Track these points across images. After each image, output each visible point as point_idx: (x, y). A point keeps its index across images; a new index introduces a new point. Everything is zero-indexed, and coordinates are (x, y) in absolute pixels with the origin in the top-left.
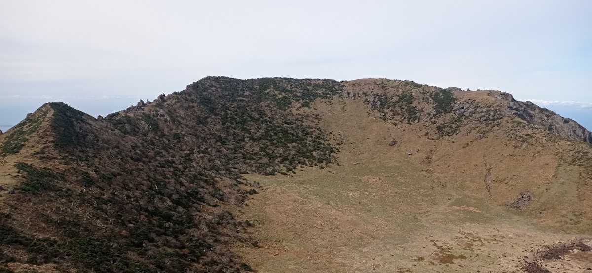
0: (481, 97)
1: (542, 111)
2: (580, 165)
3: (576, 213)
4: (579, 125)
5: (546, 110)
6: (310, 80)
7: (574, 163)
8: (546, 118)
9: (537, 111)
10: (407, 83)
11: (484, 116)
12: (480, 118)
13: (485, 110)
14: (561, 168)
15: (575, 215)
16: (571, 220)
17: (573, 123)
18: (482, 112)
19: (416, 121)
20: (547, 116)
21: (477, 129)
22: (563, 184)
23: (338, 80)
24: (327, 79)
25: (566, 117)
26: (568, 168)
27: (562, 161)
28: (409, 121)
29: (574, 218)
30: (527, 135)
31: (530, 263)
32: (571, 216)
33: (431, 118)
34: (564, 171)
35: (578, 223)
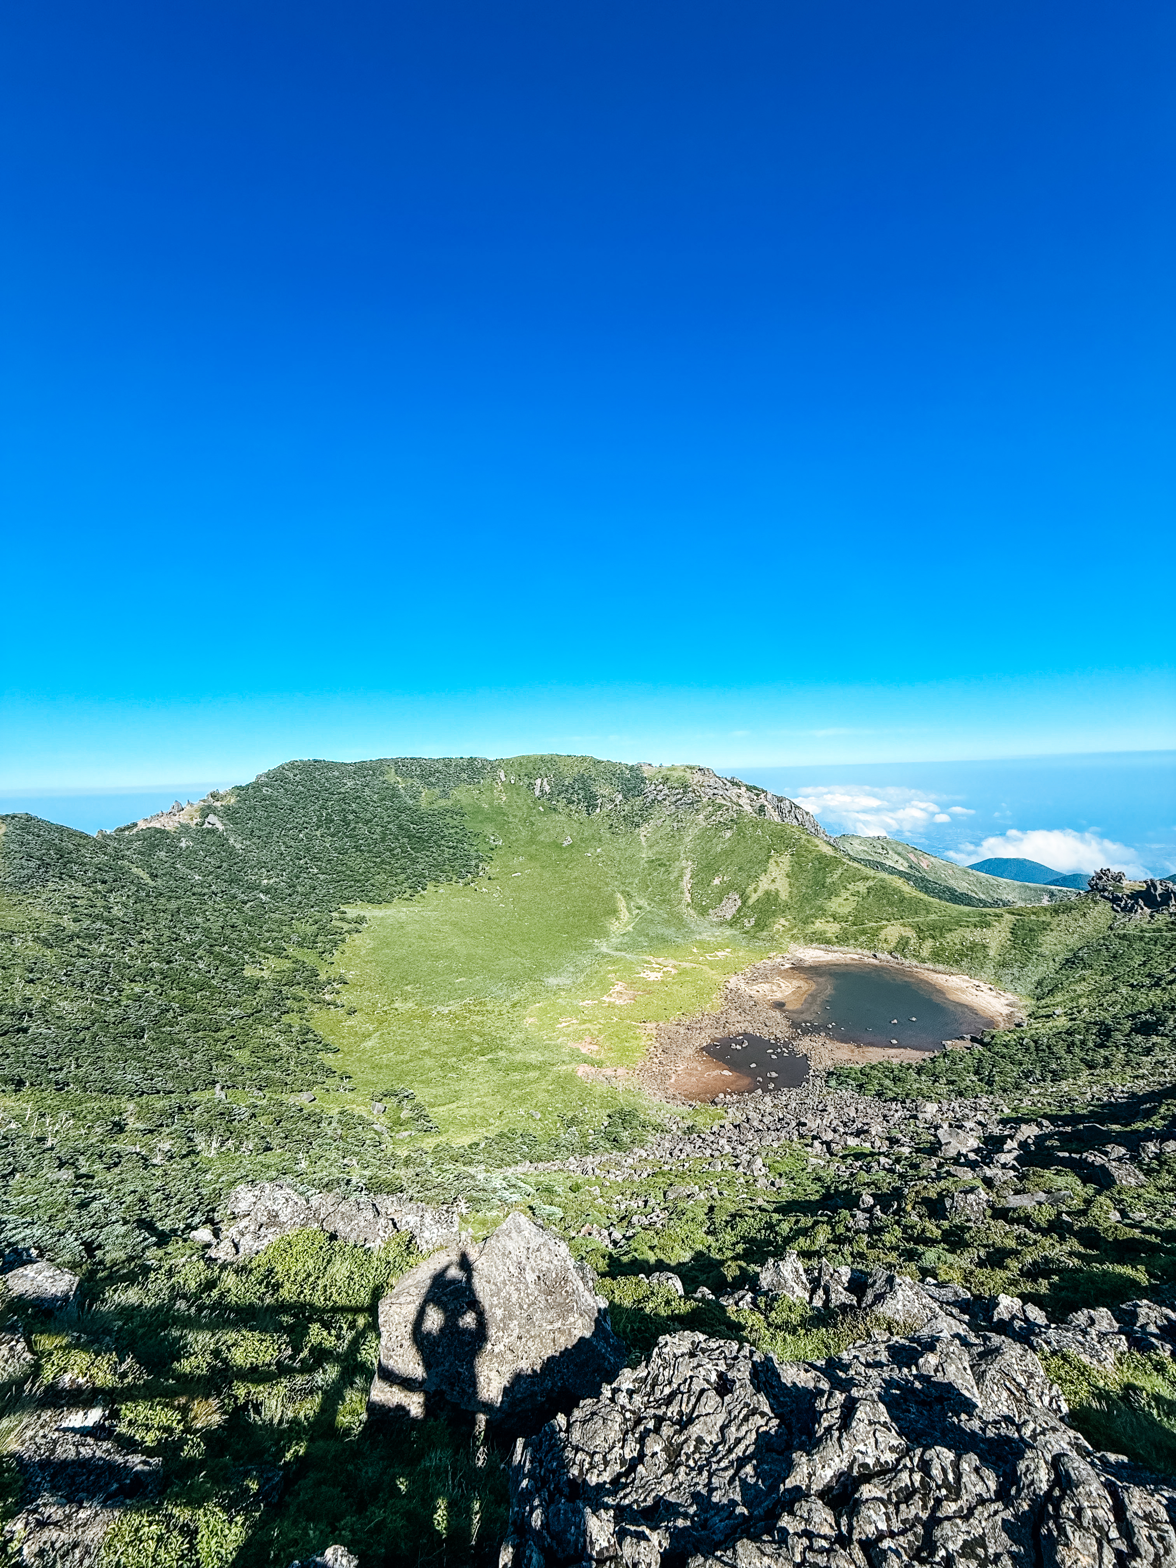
0: (676, 774)
1: (749, 789)
2: (792, 855)
3: (789, 917)
5: (755, 788)
6: (450, 760)
7: (786, 853)
8: (755, 798)
9: (744, 789)
10: (584, 759)
11: (681, 799)
12: (676, 802)
13: (681, 791)
14: (771, 861)
15: (788, 920)
16: (783, 926)
17: (789, 802)
18: (678, 794)
19: (598, 810)
20: (757, 795)
21: (673, 817)
22: (773, 881)
23: (491, 758)
24: (474, 756)
25: (781, 796)
26: (779, 860)
27: (773, 852)
28: (588, 810)
29: (787, 924)
30: (732, 820)
32: (783, 921)
33: (616, 805)
34: (775, 864)
35: (790, 930)
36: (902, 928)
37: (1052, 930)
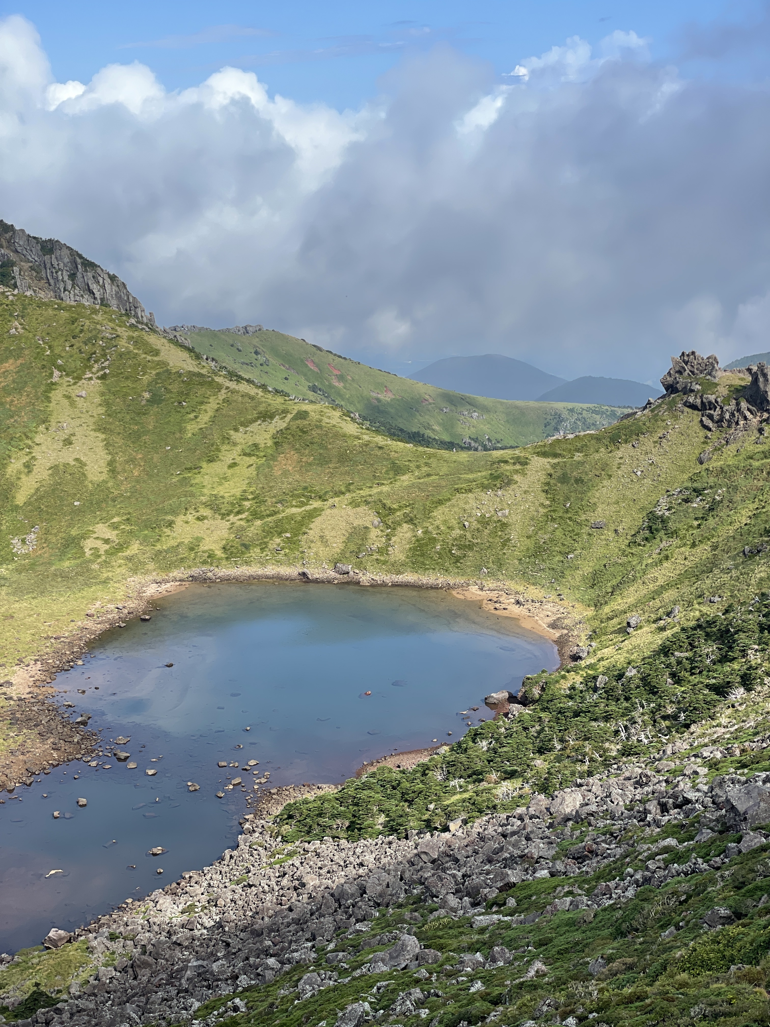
2: (104, 377)
3: (116, 520)
4: (80, 256)
7: (88, 375)
14: (57, 395)
15: (115, 527)
16: (107, 541)
17: (65, 252)
22: (67, 442)
25: (45, 236)
26: (75, 391)
27: (56, 373)
29: (112, 535)
31: (20, 699)
32: (102, 530)
34: (65, 403)
36: (350, 511)
37: (610, 476)
